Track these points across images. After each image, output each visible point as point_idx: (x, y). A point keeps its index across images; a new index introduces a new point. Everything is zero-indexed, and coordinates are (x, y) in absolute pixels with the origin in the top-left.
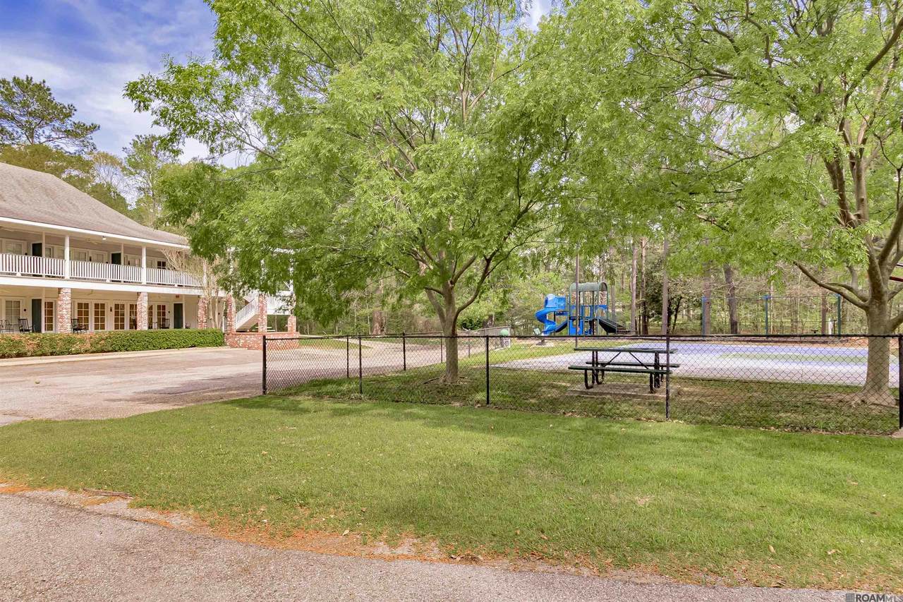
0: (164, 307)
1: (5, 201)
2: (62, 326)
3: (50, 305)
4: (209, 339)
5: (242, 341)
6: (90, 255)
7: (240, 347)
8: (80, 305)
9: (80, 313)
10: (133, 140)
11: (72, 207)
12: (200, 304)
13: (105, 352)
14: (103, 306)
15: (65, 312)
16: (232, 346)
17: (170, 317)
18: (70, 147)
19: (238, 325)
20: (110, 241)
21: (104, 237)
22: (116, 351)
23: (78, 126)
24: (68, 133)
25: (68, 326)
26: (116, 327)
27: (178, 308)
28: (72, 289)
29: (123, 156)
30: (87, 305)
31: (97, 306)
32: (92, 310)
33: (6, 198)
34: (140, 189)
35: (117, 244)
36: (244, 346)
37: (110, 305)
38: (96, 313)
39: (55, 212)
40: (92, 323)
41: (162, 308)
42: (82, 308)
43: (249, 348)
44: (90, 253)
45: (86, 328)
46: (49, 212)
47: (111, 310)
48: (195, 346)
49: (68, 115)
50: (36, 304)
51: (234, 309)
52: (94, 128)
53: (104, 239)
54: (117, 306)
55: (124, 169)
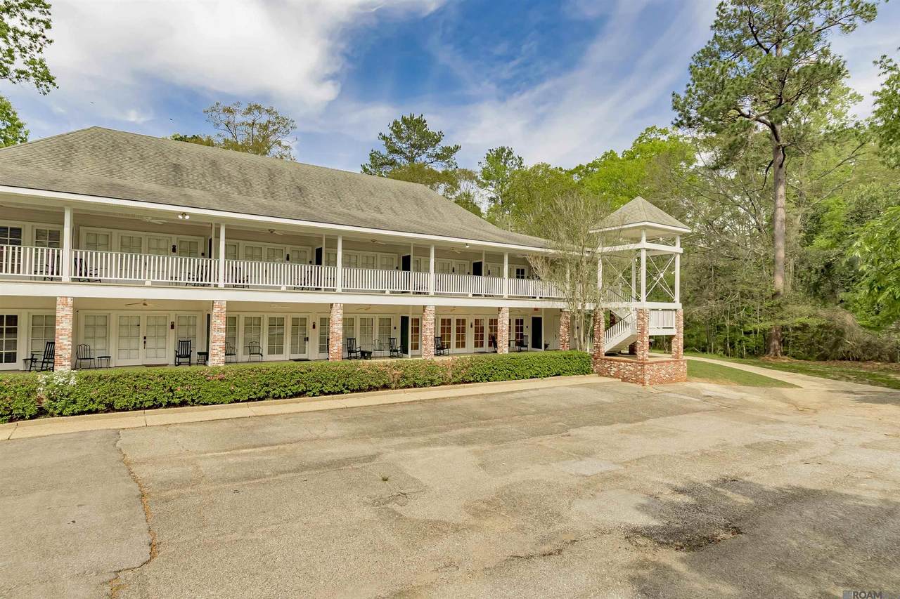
0: (522, 321)
1: (381, 213)
2: (426, 349)
3: (417, 321)
4: (576, 365)
5: (614, 369)
6: (453, 266)
7: (612, 377)
8: (443, 321)
9: (443, 330)
10: (487, 154)
11: (438, 215)
12: (563, 320)
13: (466, 383)
14: (464, 321)
15: (429, 331)
16: (601, 374)
17: (528, 332)
18: (439, 167)
19: (606, 347)
20: (474, 248)
21: (467, 244)
22: (478, 382)
23: (445, 149)
24: (438, 156)
25: (432, 349)
26: (476, 345)
27: (537, 323)
28: (436, 307)
29: (477, 170)
30: (449, 321)
31: (458, 321)
32: (454, 326)
33: (383, 210)
34: (491, 199)
35: (478, 252)
36: (616, 376)
37: (470, 321)
38: (458, 330)
39: (423, 221)
40: (453, 341)
41: (520, 322)
42: (446, 324)
43: (624, 380)
44: (454, 263)
45: (448, 346)
46: (418, 222)
47: (472, 326)
48: (559, 375)
49: (438, 141)
50: (404, 320)
51: (603, 326)
52: (457, 148)
53: (467, 247)
54: (476, 321)
55: (478, 182)
